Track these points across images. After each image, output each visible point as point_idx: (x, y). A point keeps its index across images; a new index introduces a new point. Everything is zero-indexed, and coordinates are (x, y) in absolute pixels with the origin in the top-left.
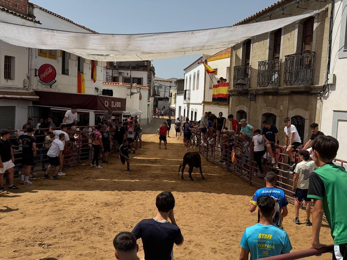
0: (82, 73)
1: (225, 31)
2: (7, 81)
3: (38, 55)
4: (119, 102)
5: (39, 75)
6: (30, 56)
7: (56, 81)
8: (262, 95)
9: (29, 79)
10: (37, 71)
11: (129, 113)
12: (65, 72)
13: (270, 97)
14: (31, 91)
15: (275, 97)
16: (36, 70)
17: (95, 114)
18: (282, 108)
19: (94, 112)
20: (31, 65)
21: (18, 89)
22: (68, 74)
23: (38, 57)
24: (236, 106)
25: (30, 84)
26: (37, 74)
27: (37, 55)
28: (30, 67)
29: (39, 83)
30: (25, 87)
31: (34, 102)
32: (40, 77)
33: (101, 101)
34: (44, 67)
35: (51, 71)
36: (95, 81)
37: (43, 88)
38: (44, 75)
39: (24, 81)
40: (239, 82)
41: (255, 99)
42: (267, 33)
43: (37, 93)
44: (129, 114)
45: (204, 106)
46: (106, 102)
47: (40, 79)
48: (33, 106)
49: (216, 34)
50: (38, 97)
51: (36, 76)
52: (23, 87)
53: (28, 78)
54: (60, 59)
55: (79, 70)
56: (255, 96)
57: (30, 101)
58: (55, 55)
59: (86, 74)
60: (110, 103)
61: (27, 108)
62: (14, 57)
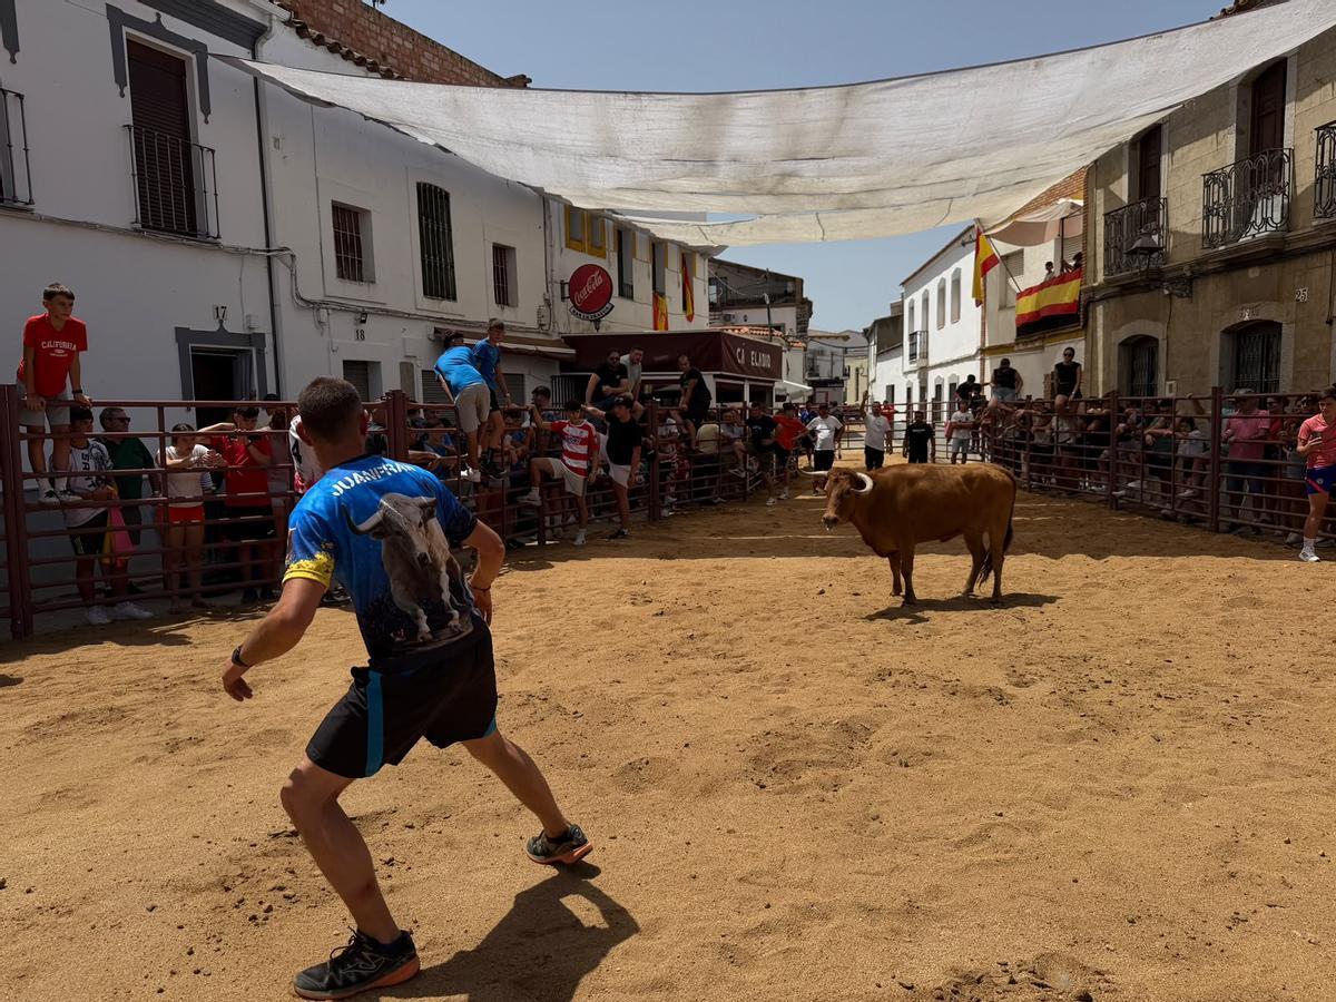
0: (662, 295)
1: (1141, 51)
2: (503, 309)
3: (567, 246)
4: (767, 353)
5: (571, 297)
6: (548, 247)
7: (613, 307)
8: (1216, 272)
9: (549, 305)
10: (567, 287)
11: (785, 390)
12: (627, 292)
13: (1253, 273)
14: (556, 337)
15: (1275, 269)
16: (562, 284)
17: (717, 383)
18: (1303, 294)
19: (715, 376)
20: (552, 270)
21: (528, 330)
22: (631, 297)
23: (566, 250)
24: (1116, 328)
25: (552, 320)
26: (567, 295)
27: (563, 245)
28: (549, 273)
29: (574, 319)
30: (541, 325)
31: (565, 364)
32: (573, 302)
33: (728, 348)
34: (583, 274)
35: (599, 281)
36: (690, 318)
37: (581, 327)
38: (584, 294)
39: (539, 312)
40: (1138, 244)
41: (1191, 292)
42: (1225, 87)
43: (569, 341)
44: (784, 393)
45: (983, 360)
46: (739, 350)
47: (575, 306)
48: (562, 376)
49: (1109, 64)
50: (573, 351)
51: (563, 298)
52: (536, 327)
53: (548, 303)
54: (614, 257)
55: (654, 288)
56: (1191, 280)
57: (555, 358)
58: (600, 248)
59: (670, 298)
60: (748, 356)
61: (550, 380)
62: (514, 249)
